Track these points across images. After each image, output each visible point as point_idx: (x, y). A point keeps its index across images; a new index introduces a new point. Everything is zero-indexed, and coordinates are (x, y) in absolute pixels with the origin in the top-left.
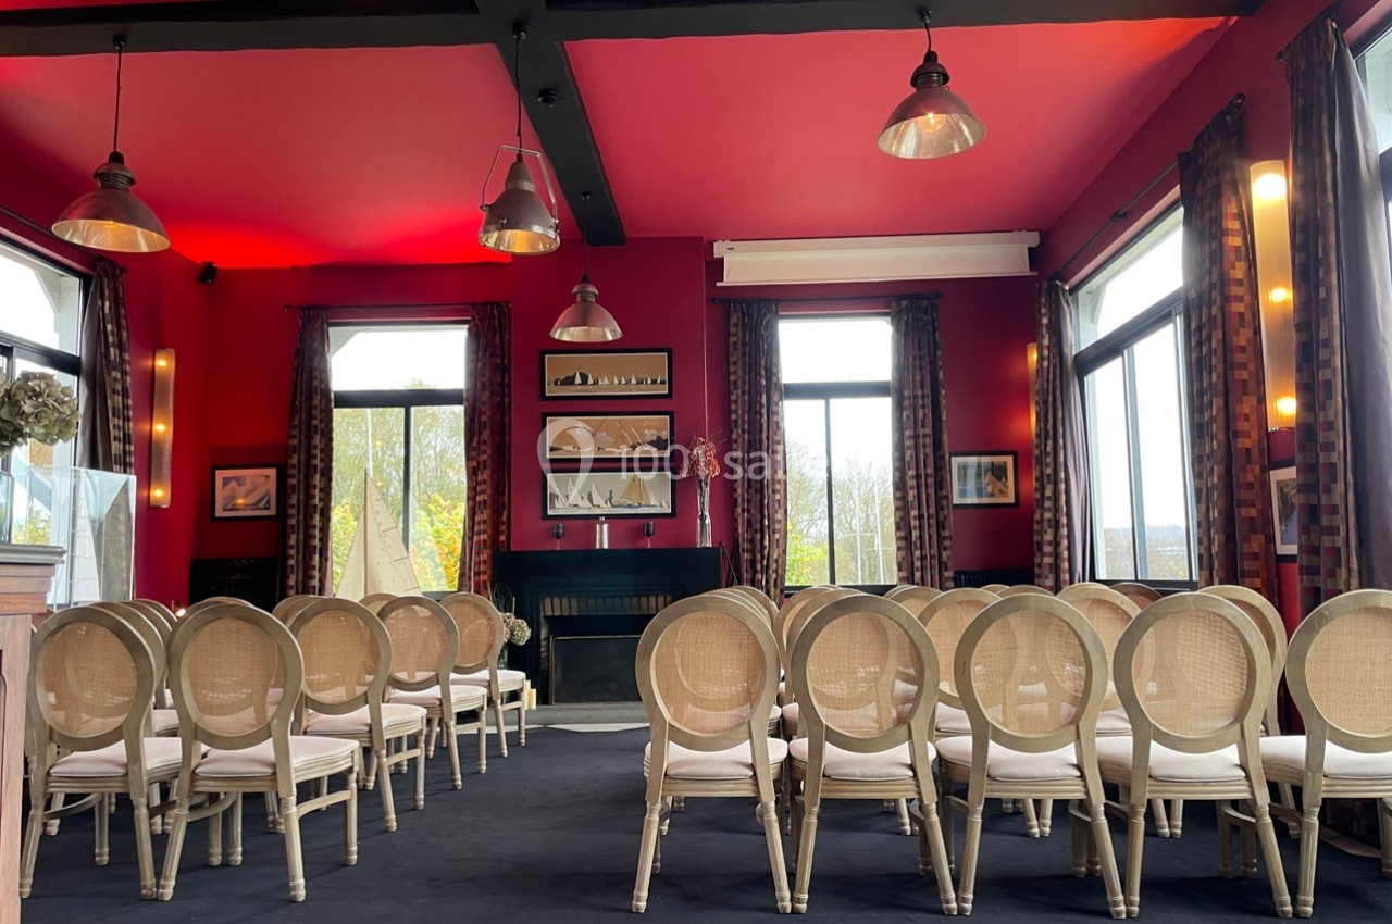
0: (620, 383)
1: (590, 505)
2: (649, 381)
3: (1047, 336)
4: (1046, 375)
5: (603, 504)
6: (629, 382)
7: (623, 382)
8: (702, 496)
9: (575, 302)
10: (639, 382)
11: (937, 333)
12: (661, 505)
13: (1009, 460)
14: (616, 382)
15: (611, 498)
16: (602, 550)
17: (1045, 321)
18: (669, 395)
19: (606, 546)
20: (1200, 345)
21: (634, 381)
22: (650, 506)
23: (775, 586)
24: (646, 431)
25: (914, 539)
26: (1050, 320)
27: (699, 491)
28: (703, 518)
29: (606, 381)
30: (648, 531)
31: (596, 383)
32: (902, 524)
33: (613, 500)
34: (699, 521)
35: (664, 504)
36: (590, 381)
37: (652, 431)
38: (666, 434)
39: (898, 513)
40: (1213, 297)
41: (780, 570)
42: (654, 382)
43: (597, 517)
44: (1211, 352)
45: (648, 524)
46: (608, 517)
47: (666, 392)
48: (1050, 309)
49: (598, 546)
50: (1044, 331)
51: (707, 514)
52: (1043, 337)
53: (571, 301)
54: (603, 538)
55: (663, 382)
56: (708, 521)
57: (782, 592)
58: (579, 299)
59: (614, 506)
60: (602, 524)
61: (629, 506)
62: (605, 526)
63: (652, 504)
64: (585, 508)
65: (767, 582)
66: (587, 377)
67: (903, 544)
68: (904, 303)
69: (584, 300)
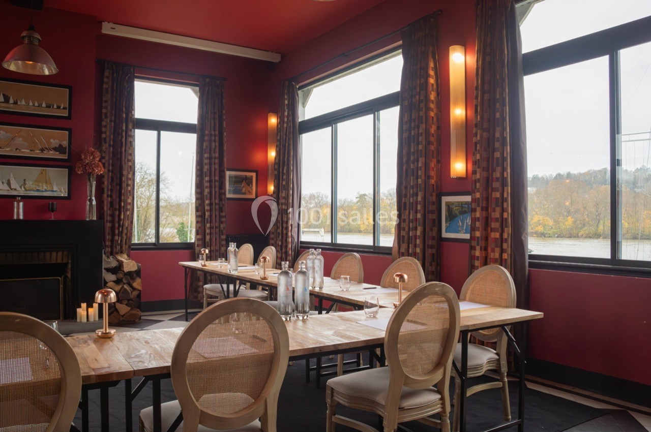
0: (34, 105)
1: (9, 189)
2: (55, 107)
3: (287, 110)
4: (285, 132)
5: (18, 188)
6: (40, 105)
7: (36, 104)
8: (91, 187)
9: (24, 43)
10: (48, 106)
11: (224, 100)
12: (61, 191)
13: (254, 175)
14: (31, 104)
15: (25, 184)
16: (18, 220)
17: (286, 102)
18: (69, 118)
19: (21, 217)
20: (410, 130)
21: (44, 105)
22: (53, 191)
23: (126, 244)
24: (52, 140)
25: (206, 217)
26: (289, 102)
27: (88, 183)
28: (91, 200)
29: (23, 102)
30: (52, 208)
31: (15, 103)
32: (200, 208)
33: (26, 186)
34: (88, 203)
35: (63, 191)
36: (11, 101)
37: (56, 141)
38: (65, 143)
39: (198, 201)
40: (421, 107)
41: (128, 234)
42: (59, 107)
43: (14, 197)
44: (419, 135)
45: (52, 203)
46: (24, 198)
47: (67, 115)
48: (289, 97)
49: (15, 217)
50: (286, 107)
51: (94, 198)
52: (284, 111)
53: (20, 42)
54: (19, 211)
55: (65, 108)
56: (94, 203)
57: (129, 247)
58: (26, 41)
59: (26, 190)
60: (18, 202)
61: (38, 190)
62: (21, 204)
63: (54, 190)
64: (5, 190)
65: (121, 241)
66: (9, 98)
67: (200, 219)
68: (207, 80)
69: (31, 43)
